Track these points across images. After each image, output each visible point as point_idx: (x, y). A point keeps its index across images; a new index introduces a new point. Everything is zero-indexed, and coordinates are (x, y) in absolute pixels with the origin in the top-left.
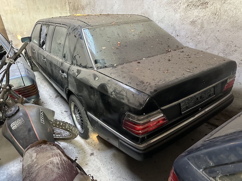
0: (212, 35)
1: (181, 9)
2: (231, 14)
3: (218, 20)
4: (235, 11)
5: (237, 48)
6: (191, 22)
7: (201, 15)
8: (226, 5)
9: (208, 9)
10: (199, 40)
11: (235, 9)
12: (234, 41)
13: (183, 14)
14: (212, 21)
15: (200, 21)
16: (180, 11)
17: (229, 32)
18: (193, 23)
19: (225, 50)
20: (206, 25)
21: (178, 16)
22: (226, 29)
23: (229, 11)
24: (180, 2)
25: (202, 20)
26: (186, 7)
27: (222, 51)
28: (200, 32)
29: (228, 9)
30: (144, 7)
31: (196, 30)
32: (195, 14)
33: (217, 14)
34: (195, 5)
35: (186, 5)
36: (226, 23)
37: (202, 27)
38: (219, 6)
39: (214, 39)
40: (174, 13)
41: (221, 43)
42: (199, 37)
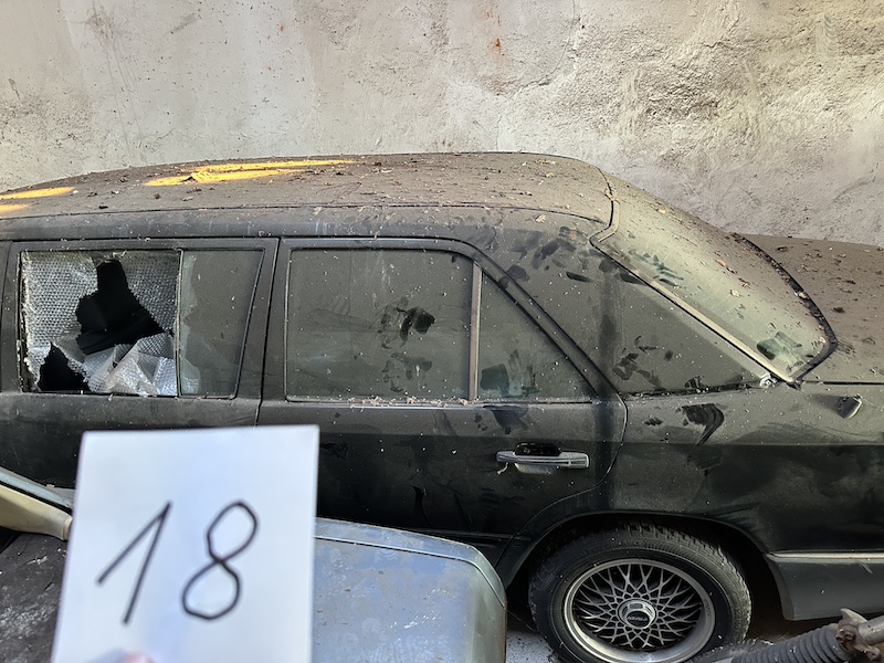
0: (736, 188)
1: (623, 121)
2: (788, 130)
3: (753, 149)
4: (798, 123)
5: (808, 213)
6: (664, 158)
7: (698, 136)
8: (774, 108)
9: (719, 119)
10: (696, 206)
11: (799, 117)
12: (801, 197)
13: (632, 136)
14: (734, 152)
15: (693, 154)
16: (618, 127)
17: (787, 176)
18: (671, 160)
19: (776, 224)
20: (714, 164)
21: (612, 143)
22: (777, 170)
23: (783, 124)
24: (617, 100)
25: (702, 150)
26: (640, 116)
27: (770, 227)
28: (697, 184)
29: (779, 118)
30: (448, 121)
31: (684, 179)
32: (675, 135)
33: (749, 131)
34: (676, 111)
35: (641, 109)
36: (777, 153)
37: (703, 169)
38: (752, 112)
39: (744, 200)
40: (592, 136)
41: (764, 208)
42: (693, 199)
